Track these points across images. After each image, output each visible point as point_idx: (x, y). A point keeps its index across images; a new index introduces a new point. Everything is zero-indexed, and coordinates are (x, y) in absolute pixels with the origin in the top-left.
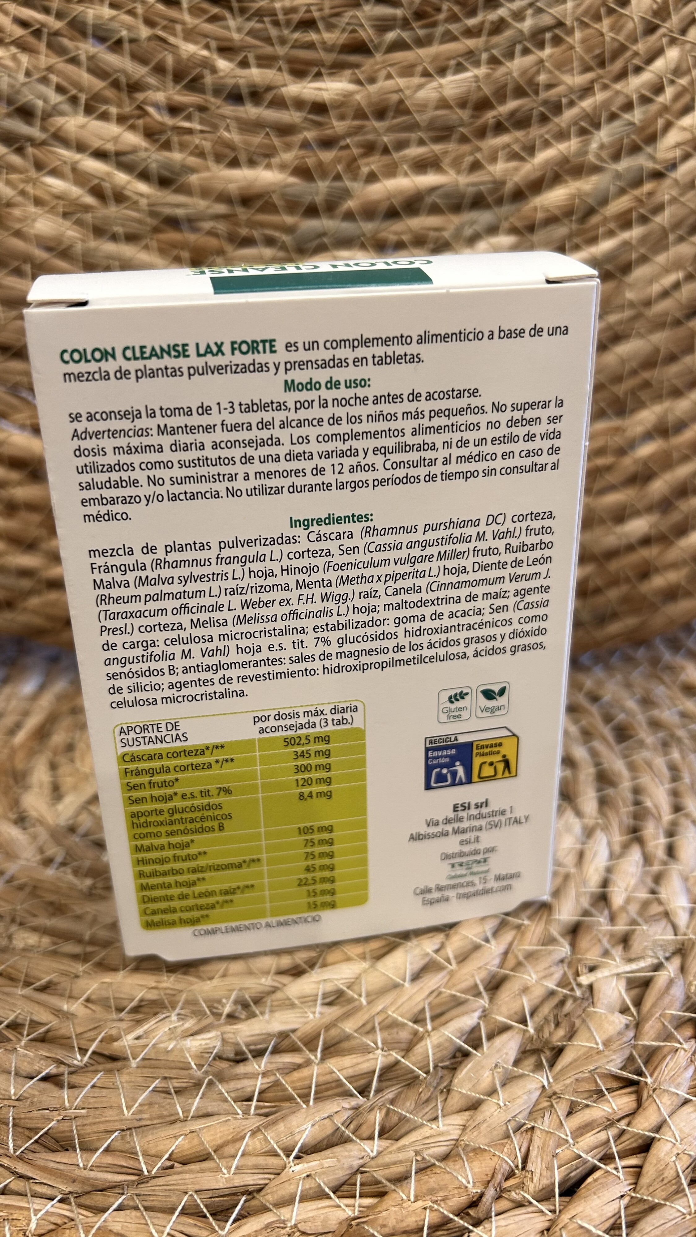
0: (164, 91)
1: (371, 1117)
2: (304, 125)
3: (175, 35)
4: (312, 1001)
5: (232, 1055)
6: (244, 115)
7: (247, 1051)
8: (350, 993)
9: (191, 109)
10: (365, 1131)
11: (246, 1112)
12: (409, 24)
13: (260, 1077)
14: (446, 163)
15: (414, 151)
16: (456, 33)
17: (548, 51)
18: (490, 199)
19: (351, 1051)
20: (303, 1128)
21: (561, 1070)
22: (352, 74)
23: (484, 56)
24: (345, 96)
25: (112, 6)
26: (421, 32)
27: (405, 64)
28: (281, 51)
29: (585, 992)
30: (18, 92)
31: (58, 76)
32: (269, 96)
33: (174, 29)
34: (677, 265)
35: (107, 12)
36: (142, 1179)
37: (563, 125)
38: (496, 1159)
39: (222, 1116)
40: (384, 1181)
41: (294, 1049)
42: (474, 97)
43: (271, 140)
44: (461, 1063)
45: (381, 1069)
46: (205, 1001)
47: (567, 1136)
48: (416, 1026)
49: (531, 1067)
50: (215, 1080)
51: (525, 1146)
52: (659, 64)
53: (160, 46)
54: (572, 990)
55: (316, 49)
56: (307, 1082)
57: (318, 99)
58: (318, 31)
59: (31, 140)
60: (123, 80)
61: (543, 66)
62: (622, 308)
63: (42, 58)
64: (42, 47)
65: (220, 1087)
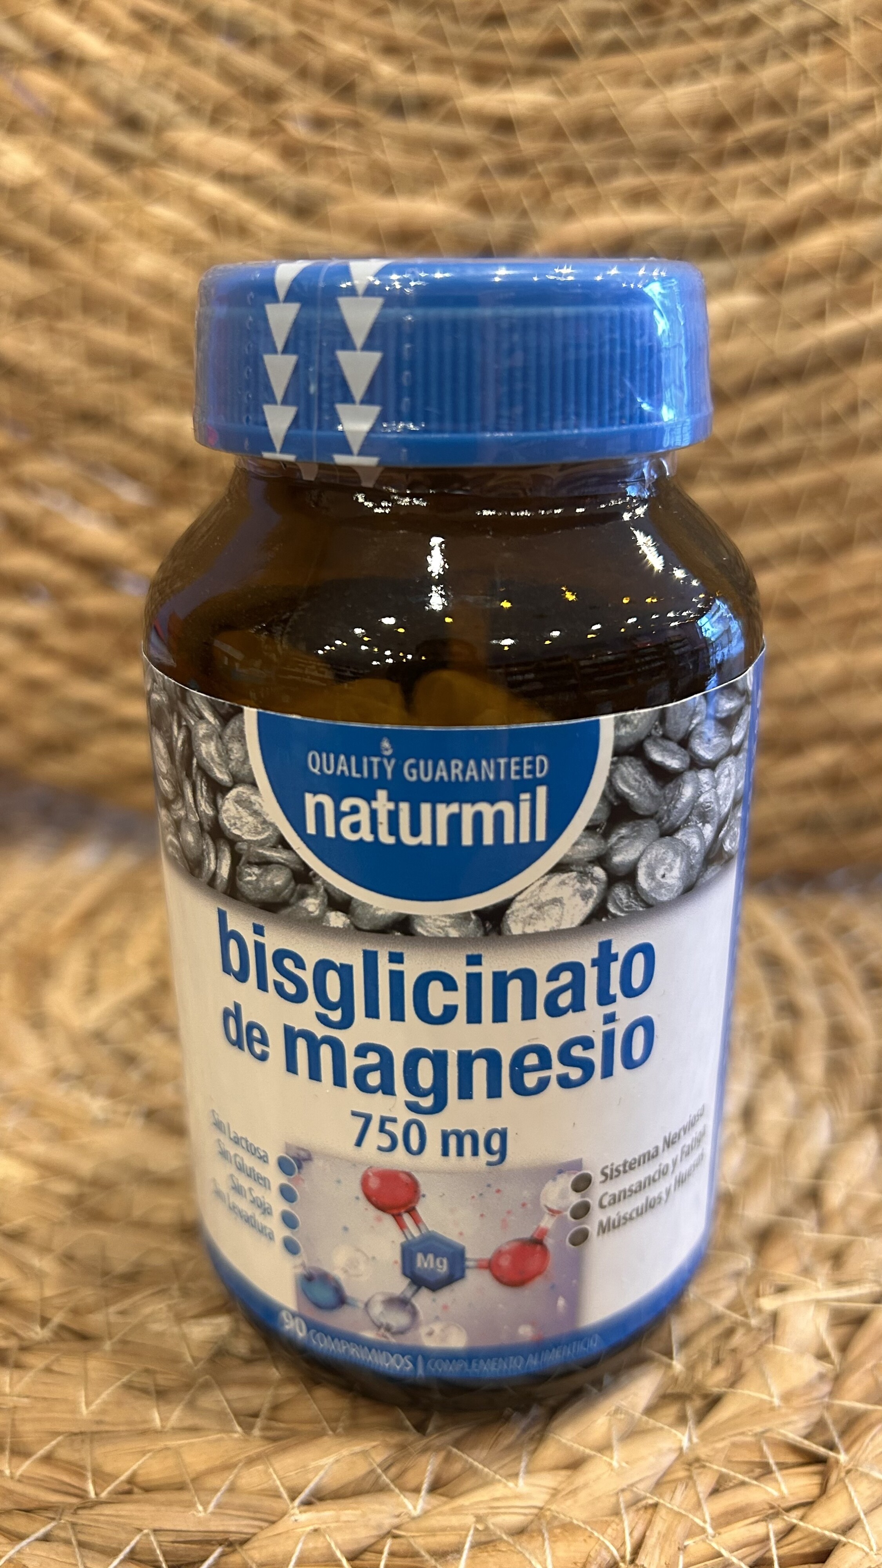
0: (307, 101)
2: (484, 146)
3: (325, 32)
6: (407, 133)
9: (341, 124)
10: (411, 1479)
11: (248, 1432)
12: (629, 20)
14: (667, 196)
15: (626, 182)
16: (691, 33)
17: (814, 59)
18: (724, 246)
20: (322, 1462)
21: (713, 1428)
22: (550, 82)
23: (727, 62)
24: (540, 110)
26: (643, 32)
27: (620, 71)
28: (458, 52)
29: (765, 1321)
30: (127, 99)
31: (177, 82)
32: (443, 109)
33: (324, 25)
36: (85, 1504)
37: (830, 152)
38: (592, 1542)
40: (423, 1553)
42: (710, 113)
43: (438, 164)
47: (705, 1522)
49: (671, 1419)
51: (640, 1529)
53: (306, 46)
54: (746, 1315)
55: (503, 50)
57: (504, 113)
58: (507, 27)
59: (138, 159)
60: (259, 86)
61: (807, 76)
63: (161, 58)
64: (162, 45)
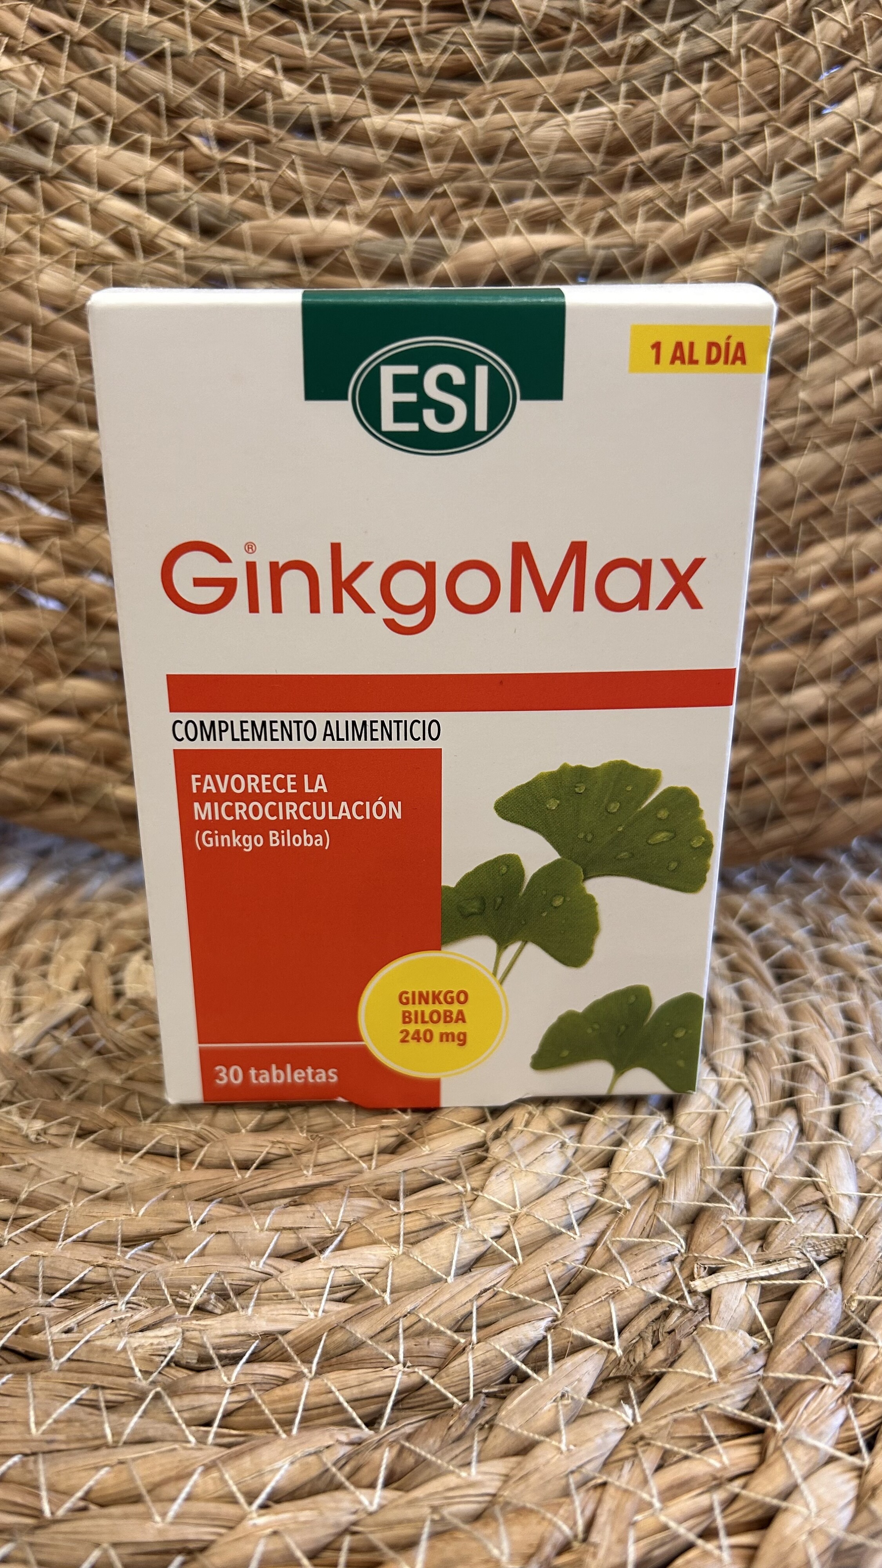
0: (213, 118)
1: (376, 1455)
2: (391, 166)
3: (231, 50)
4: (314, 1295)
5: (193, 1361)
6: (313, 151)
7: (214, 1356)
8: (371, 1286)
9: (247, 141)
10: (365, 1475)
11: (202, 1440)
12: (530, 45)
13: (228, 1392)
14: (569, 219)
15: (529, 204)
16: (588, 58)
17: (705, 84)
18: (625, 267)
19: (359, 1364)
20: (276, 1465)
21: (654, 1406)
22: (453, 104)
23: (624, 88)
24: (443, 132)
25: (153, 11)
26: (543, 57)
27: (522, 94)
28: (364, 73)
29: (699, 1302)
30: (29, 113)
31: (80, 94)
32: (346, 129)
33: (231, 42)
34: (867, 360)
35: (146, 18)
36: (41, 1523)
37: (722, 177)
38: (545, 1524)
39: (165, 1444)
40: (382, 1546)
41: (284, 1358)
42: (607, 139)
43: (348, 182)
44: (514, 1389)
45: (399, 1393)
46: (168, 1287)
47: (652, 1496)
48: (456, 1337)
49: (614, 1401)
50: (163, 1393)
51: (590, 1508)
52: (848, 105)
53: (210, 61)
54: (682, 1298)
55: (410, 73)
56: (294, 1404)
57: (409, 134)
58: (412, 50)
59: (42, 172)
60: (162, 101)
61: (700, 103)
62: (793, 412)
63: (63, 71)
64: (64, 59)
65: (169, 1403)
